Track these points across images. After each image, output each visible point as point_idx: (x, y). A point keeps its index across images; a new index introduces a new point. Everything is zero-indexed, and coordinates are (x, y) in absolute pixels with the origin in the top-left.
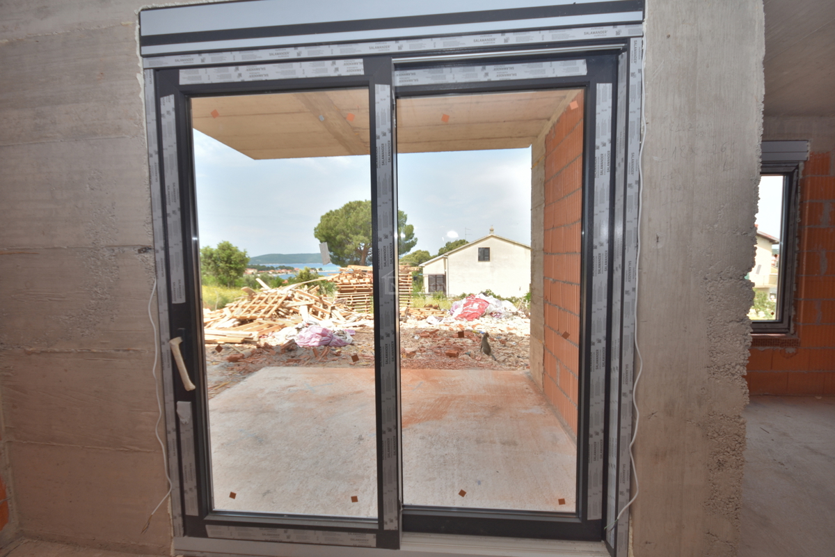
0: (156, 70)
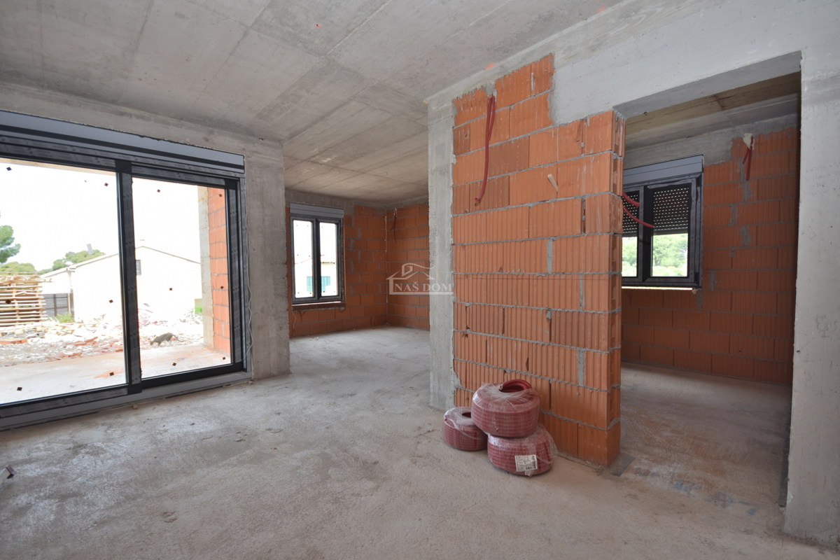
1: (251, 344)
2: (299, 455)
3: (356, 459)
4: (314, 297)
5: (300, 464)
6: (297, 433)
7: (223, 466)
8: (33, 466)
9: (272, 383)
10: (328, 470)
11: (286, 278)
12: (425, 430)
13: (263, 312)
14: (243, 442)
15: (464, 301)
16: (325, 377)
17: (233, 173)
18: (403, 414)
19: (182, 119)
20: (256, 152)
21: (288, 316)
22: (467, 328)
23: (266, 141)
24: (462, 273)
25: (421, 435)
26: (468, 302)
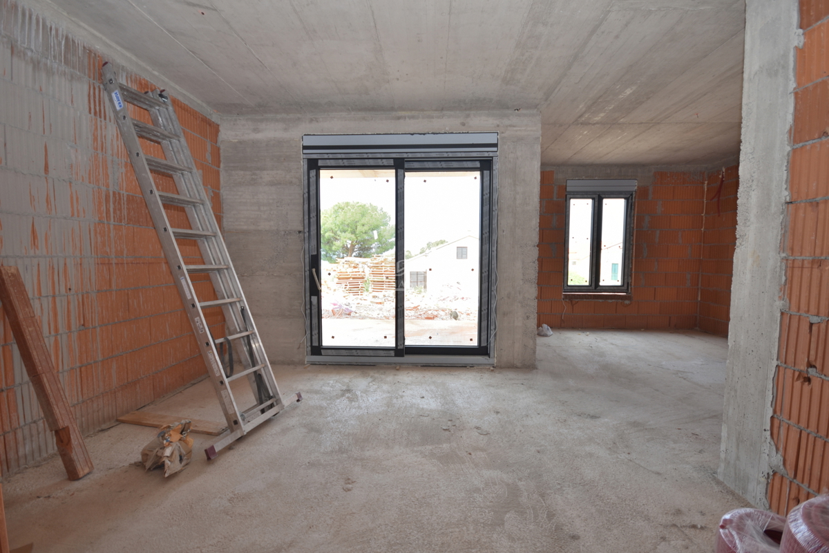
0: (308, 159)
1: (495, 329)
2: (487, 473)
3: (551, 516)
4: (590, 285)
5: (482, 486)
6: (501, 444)
7: (417, 452)
8: (316, 396)
9: (511, 375)
10: (506, 512)
11: (537, 262)
12: (688, 520)
13: (509, 298)
14: (447, 433)
15: (808, 311)
16: (571, 383)
17: (486, 152)
18: (658, 474)
19: (442, 110)
20: (511, 126)
21: (536, 304)
22: (810, 365)
23: (522, 111)
24: (807, 257)
25: (674, 525)
26: (818, 315)
